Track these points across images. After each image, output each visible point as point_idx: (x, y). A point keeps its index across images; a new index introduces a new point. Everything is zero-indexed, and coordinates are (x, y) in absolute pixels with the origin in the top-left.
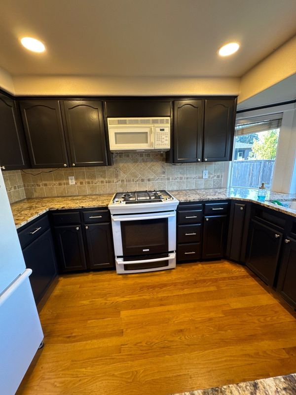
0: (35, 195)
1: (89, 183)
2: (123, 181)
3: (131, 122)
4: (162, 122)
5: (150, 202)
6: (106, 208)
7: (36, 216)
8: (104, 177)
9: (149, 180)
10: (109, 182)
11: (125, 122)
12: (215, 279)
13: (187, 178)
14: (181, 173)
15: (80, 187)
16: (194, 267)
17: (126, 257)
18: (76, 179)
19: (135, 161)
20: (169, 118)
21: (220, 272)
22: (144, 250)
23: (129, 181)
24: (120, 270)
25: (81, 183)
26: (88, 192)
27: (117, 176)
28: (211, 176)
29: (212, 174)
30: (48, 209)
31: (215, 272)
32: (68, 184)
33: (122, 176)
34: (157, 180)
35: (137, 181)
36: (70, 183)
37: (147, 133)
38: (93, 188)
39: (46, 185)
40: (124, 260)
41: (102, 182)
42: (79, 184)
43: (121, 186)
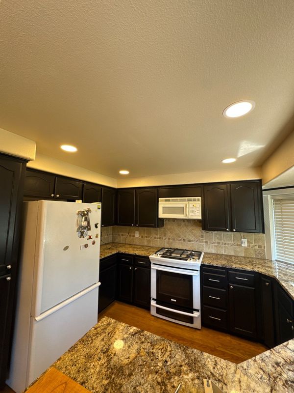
0: (117, 241)
1: (147, 237)
2: (169, 239)
3: (173, 200)
4: (194, 200)
5: (180, 259)
6: (148, 258)
7: (110, 254)
8: (157, 235)
9: (189, 241)
10: (160, 238)
11: (169, 201)
12: (237, 357)
13: (225, 244)
14: (218, 238)
15: (141, 240)
16: (221, 337)
17: (158, 301)
18: (140, 233)
19: (179, 225)
20: (200, 198)
21: (247, 353)
22: (172, 300)
23: (174, 239)
24: (153, 312)
25: (142, 237)
26: (145, 243)
27: (165, 235)
28: (251, 245)
29: (252, 243)
30: (117, 252)
31: (241, 351)
32: (134, 236)
33: (169, 234)
34: (196, 242)
35: (180, 240)
36: (136, 236)
37: (184, 207)
38: (149, 241)
39: (122, 235)
40: (157, 304)
41: (155, 238)
42: (141, 237)
43: (168, 243)
